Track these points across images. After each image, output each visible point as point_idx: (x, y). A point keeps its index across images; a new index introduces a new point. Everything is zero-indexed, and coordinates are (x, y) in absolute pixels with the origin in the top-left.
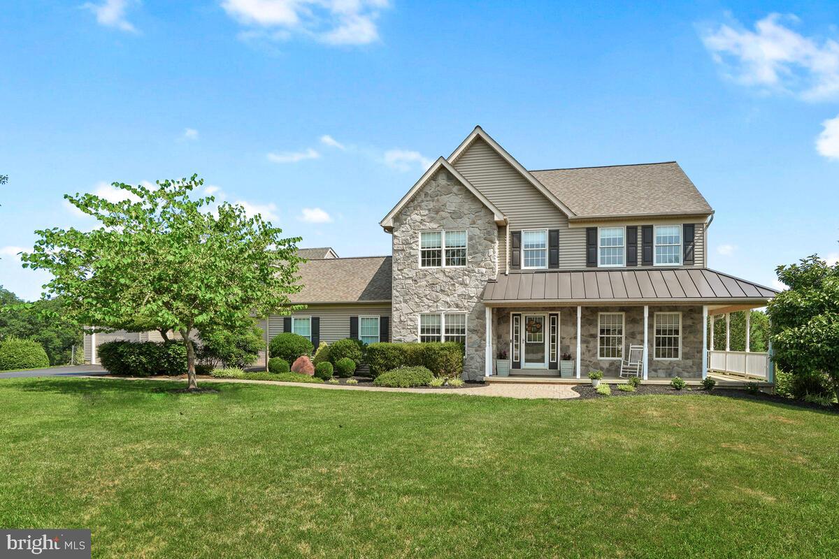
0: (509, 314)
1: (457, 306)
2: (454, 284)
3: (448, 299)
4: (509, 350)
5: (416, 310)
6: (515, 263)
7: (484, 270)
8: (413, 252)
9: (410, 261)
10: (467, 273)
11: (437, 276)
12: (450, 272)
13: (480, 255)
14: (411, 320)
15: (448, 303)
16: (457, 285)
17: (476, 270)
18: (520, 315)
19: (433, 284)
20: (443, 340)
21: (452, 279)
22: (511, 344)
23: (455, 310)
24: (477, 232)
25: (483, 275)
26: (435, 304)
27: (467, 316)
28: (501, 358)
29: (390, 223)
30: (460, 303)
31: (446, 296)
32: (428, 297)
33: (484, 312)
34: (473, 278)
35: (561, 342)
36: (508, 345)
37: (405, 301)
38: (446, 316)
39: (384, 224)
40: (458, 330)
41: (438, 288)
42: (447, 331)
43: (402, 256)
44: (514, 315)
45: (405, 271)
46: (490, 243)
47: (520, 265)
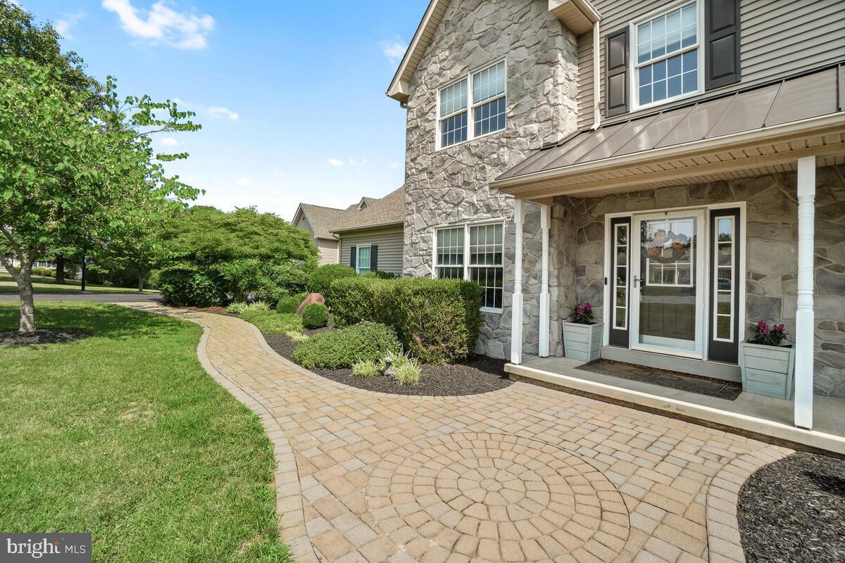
0: (602, 217)
1: (489, 209)
2: (483, 168)
3: (475, 199)
4: (601, 302)
5: (430, 223)
6: (615, 104)
7: (535, 127)
8: (428, 126)
9: (424, 142)
10: (504, 140)
11: (460, 157)
12: (477, 146)
13: (528, 98)
14: (425, 241)
15: (473, 204)
16: (488, 168)
17: (521, 130)
18: (628, 220)
19: (454, 174)
20: (467, 277)
21: (480, 158)
22: (607, 288)
23: (485, 217)
24: (523, 53)
25: (533, 137)
26: (456, 210)
27: (504, 226)
28: (575, 321)
29: (399, 88)
30: (492, 202)
31: (471, 193)
32: (447, 198)
33: (538, 216)
34: (516, 148)
35: (750, 288)
36: (598, 288)
37: (419, 211)
38: (473, 229)
39: (392, 93)
40: (490, 256)
41: (460, 179)
42: (473, 258)
43: (415, 137)
44: (614, 221)
45: (419, 160)
46: (547, 67)
47: (626, 104)
